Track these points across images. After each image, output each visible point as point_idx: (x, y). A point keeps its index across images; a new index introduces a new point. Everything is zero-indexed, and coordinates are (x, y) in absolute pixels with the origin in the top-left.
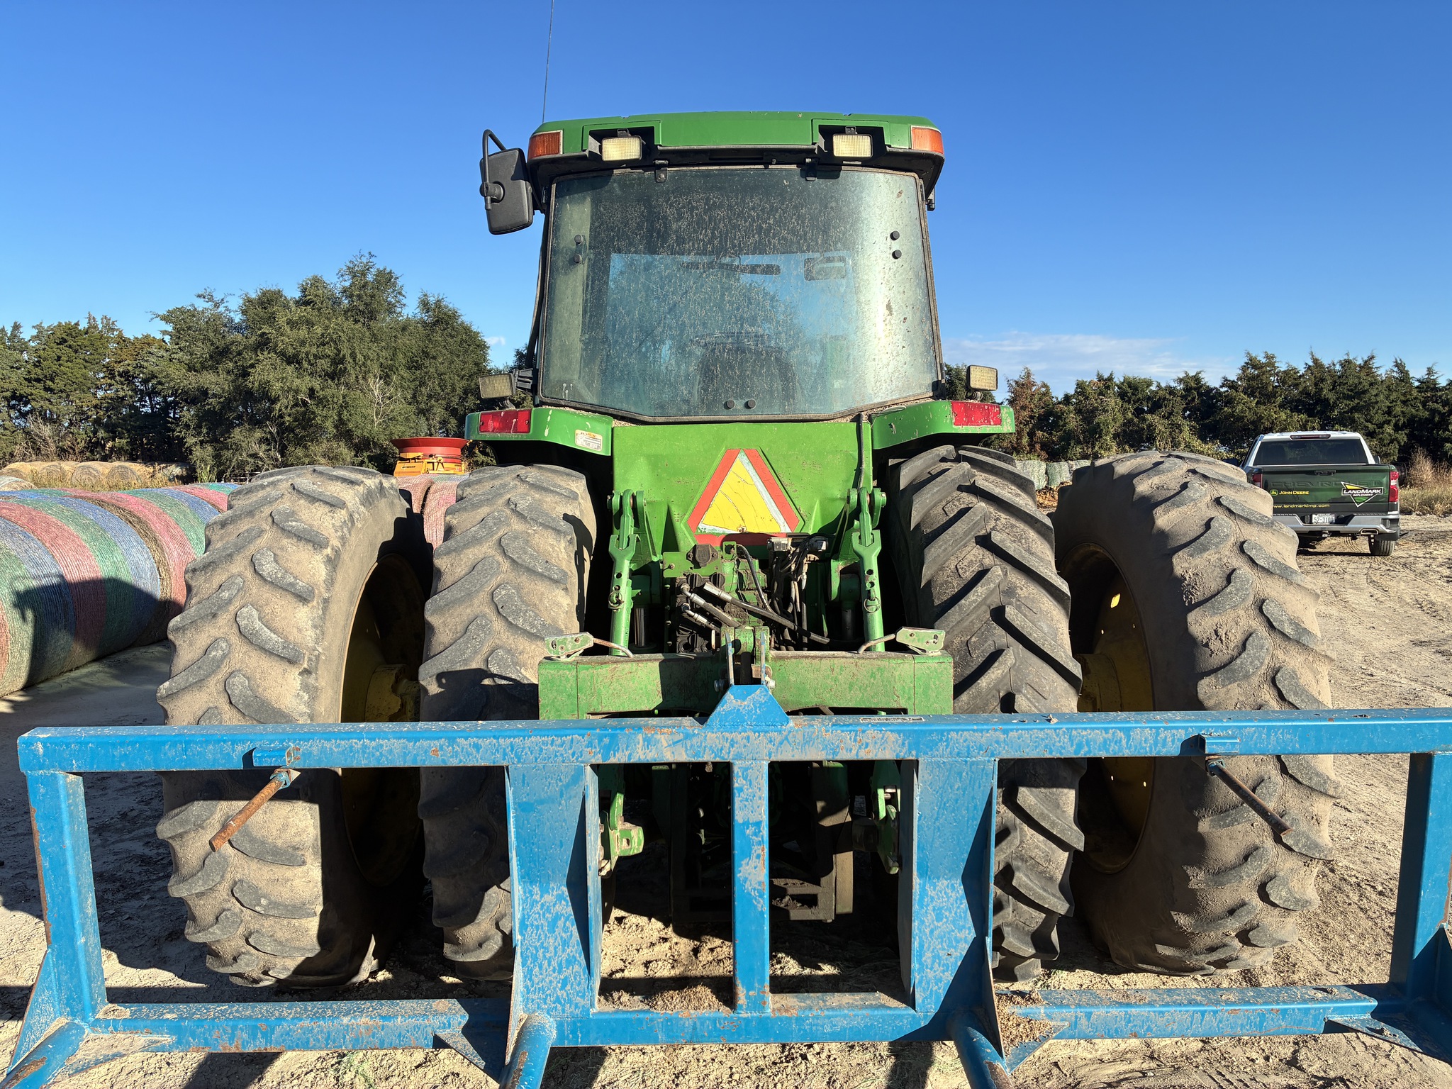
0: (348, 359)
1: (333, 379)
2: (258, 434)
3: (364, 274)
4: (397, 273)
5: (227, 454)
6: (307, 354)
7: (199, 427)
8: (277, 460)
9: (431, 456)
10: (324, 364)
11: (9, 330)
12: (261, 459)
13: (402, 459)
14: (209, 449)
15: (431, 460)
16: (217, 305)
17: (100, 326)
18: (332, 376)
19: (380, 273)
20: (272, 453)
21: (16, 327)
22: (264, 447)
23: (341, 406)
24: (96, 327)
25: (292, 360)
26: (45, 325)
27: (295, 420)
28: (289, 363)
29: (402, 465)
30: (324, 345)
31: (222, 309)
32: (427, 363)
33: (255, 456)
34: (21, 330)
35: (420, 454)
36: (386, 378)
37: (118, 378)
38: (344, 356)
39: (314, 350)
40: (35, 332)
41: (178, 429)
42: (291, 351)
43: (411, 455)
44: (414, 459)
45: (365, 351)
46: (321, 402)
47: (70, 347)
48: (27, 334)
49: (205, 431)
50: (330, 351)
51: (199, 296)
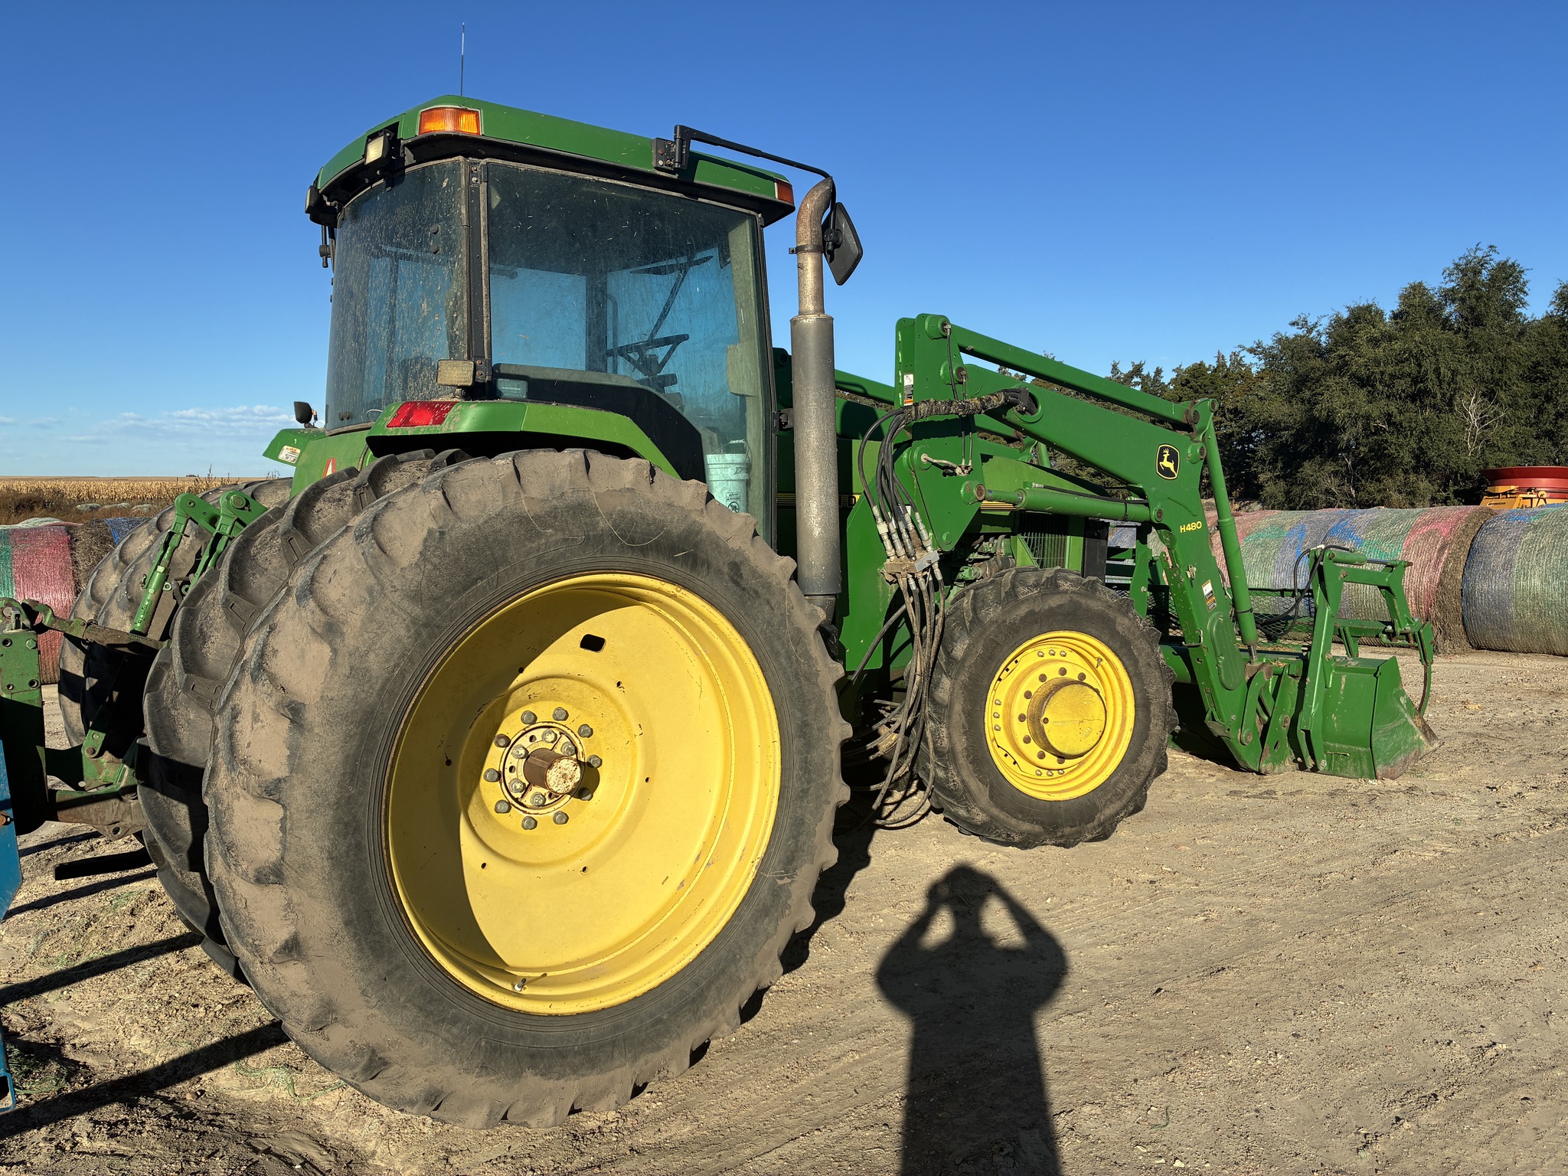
0: (1431, 376)
1: (1413, 401)
2: (1330, 467)
3: (1477, 273)
4: (1523, 264)
5: (1297, 490)
6: (1382, 373)
7: (1274, 461)
8: (1351, 496)
9: (1530, 490)
10: (1402, 385)
11: (1152, 375)
12: (1333, 494)
13: (1490, 494)
14: (1282, 483)
15: (1528, 495)
16: (1310, 331)
17: (1228, 364)
18: (1413, 398)
19: (1503, 267)
20: (1345, 488)
21: (1158, 372)
22: (1337, 481)
23: (1422, 432)
24: (1224, 365)
25: (1363, 382)
26: (1184, 367)
27: (1370, 451)
28: (1363, 386)
29: (1489, 501)
30: (1403, 362)
31: (1314, 334)
32: (1556, 372)
33: (1328, 492)
34: (1162, 374)
35: (1513, 487)
36: (1490, 395)
37: (1228, 415)
38: (1426, 372)
39: (1390, 369)
40: (1174, 375)
41: (1255, 464)
42: (1363, 372)
43: (1501, 489)
44: (1505, 493)
45: (1454, 365)
46: (1397, 427)
47: (1191, 387)
48: (1167, 377)
49: (1280, 465)
50: (1410, 368)
51: (1293, 324)
